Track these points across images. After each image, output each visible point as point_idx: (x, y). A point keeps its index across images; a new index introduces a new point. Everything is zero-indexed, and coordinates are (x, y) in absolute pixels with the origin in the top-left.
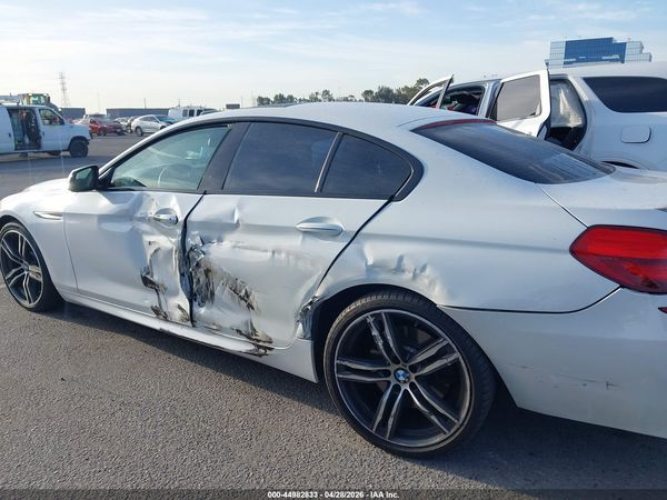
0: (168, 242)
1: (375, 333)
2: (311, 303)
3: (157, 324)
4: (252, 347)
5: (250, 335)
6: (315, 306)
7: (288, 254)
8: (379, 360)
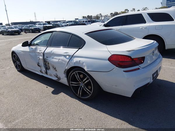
0: (41, 57)
1: (76, 76)
2: (65, 70)
3: (41, 74)
4: (57, 79)
5: (57, 76)
6: (66, 71)
7: (61, 60)
8: (77, 81)
